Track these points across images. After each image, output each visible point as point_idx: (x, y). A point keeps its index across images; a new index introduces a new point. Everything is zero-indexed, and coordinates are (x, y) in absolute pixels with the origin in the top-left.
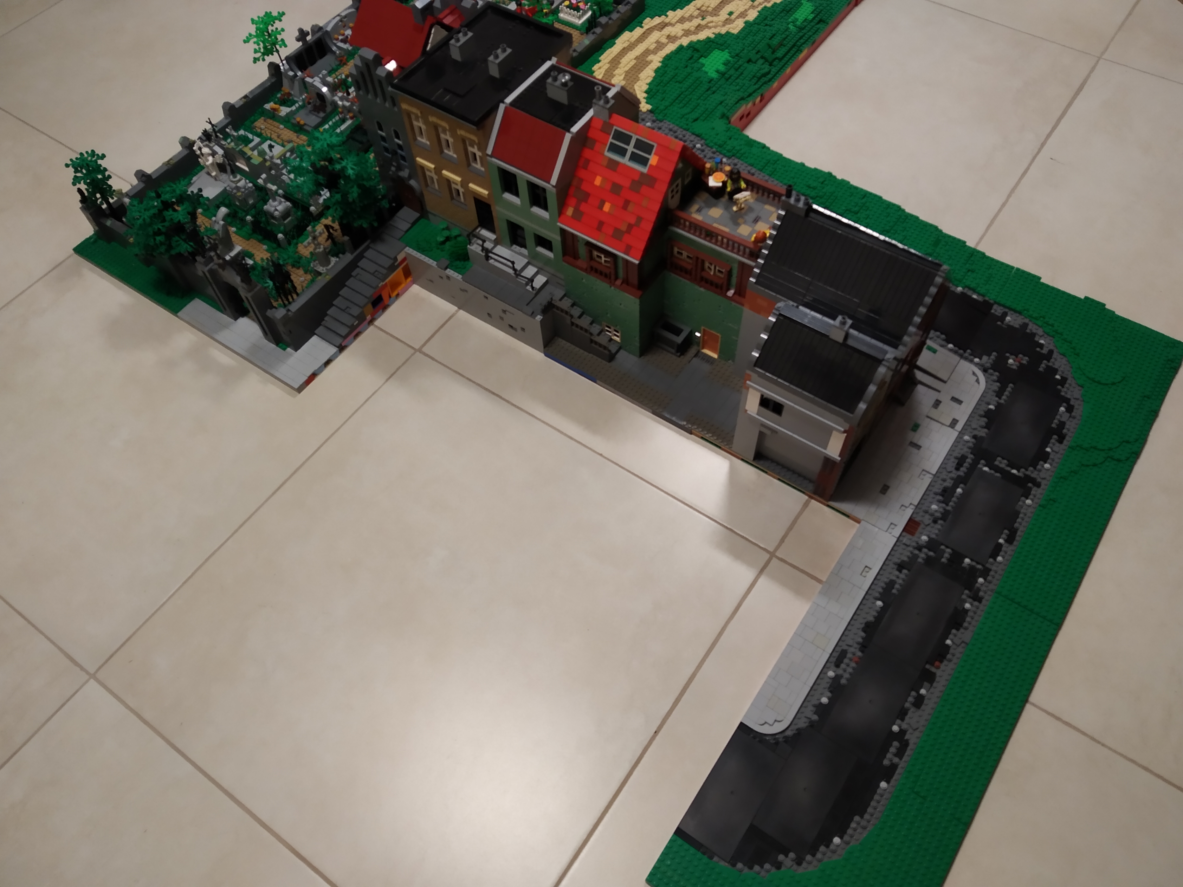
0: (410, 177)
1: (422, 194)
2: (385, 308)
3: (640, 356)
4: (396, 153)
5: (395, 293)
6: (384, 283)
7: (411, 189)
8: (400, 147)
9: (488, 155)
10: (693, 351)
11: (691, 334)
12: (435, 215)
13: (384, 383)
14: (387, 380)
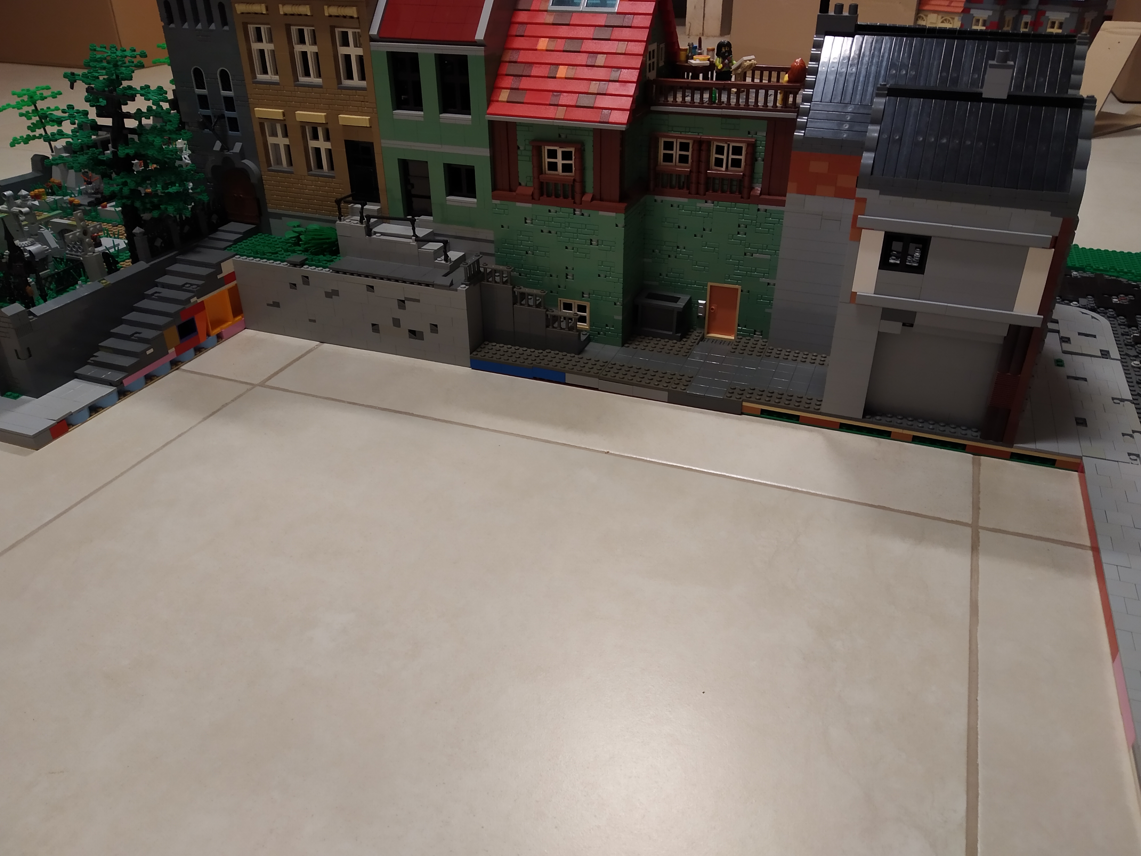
0: (242, 155)
1: (261, 180)
2: (199, 350)
3: (623, 346)
4: (223, 116)
5: (217, 331)
6: (199, 301)
7: (244, 172)
8: (229, 103)
9: (372, 39)
10: (695, 335)
11: (691, 305)
12: (279, 216)
13: (200, 423)
14: (205, 419)
